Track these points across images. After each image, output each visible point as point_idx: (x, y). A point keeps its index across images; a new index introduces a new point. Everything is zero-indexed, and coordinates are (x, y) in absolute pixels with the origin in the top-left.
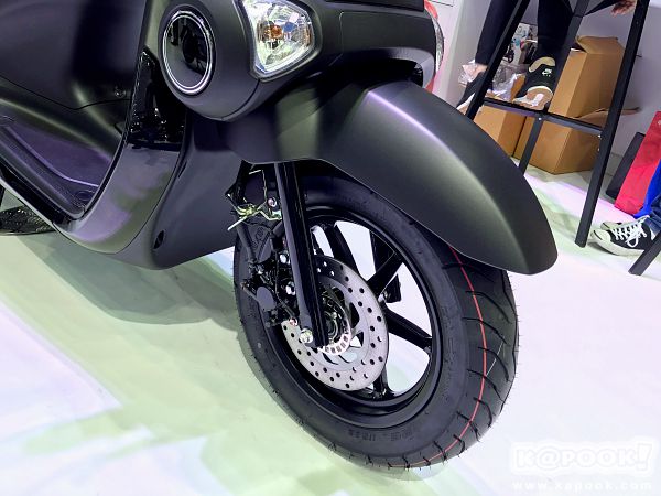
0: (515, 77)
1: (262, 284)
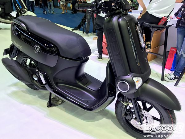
1: (128, 115)
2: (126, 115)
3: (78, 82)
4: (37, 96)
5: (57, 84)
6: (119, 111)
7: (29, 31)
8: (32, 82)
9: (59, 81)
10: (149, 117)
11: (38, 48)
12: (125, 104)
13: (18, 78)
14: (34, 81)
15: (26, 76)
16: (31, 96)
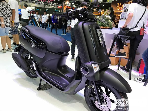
0: (116, 50)
1: (92, 97)
2: (90, 96)
3: (59, 71)
4: (32, 82)
5: (44, 71)
6: (87, 94)
7: (30, 34)
8: (29, 70)
9: (46, 69)
10: (107, 98)
11: (33, 45)
12: (89, 87)
13: (20, 67)
14: (30, 69)
15: (25, 66)
16: (29, 82)
